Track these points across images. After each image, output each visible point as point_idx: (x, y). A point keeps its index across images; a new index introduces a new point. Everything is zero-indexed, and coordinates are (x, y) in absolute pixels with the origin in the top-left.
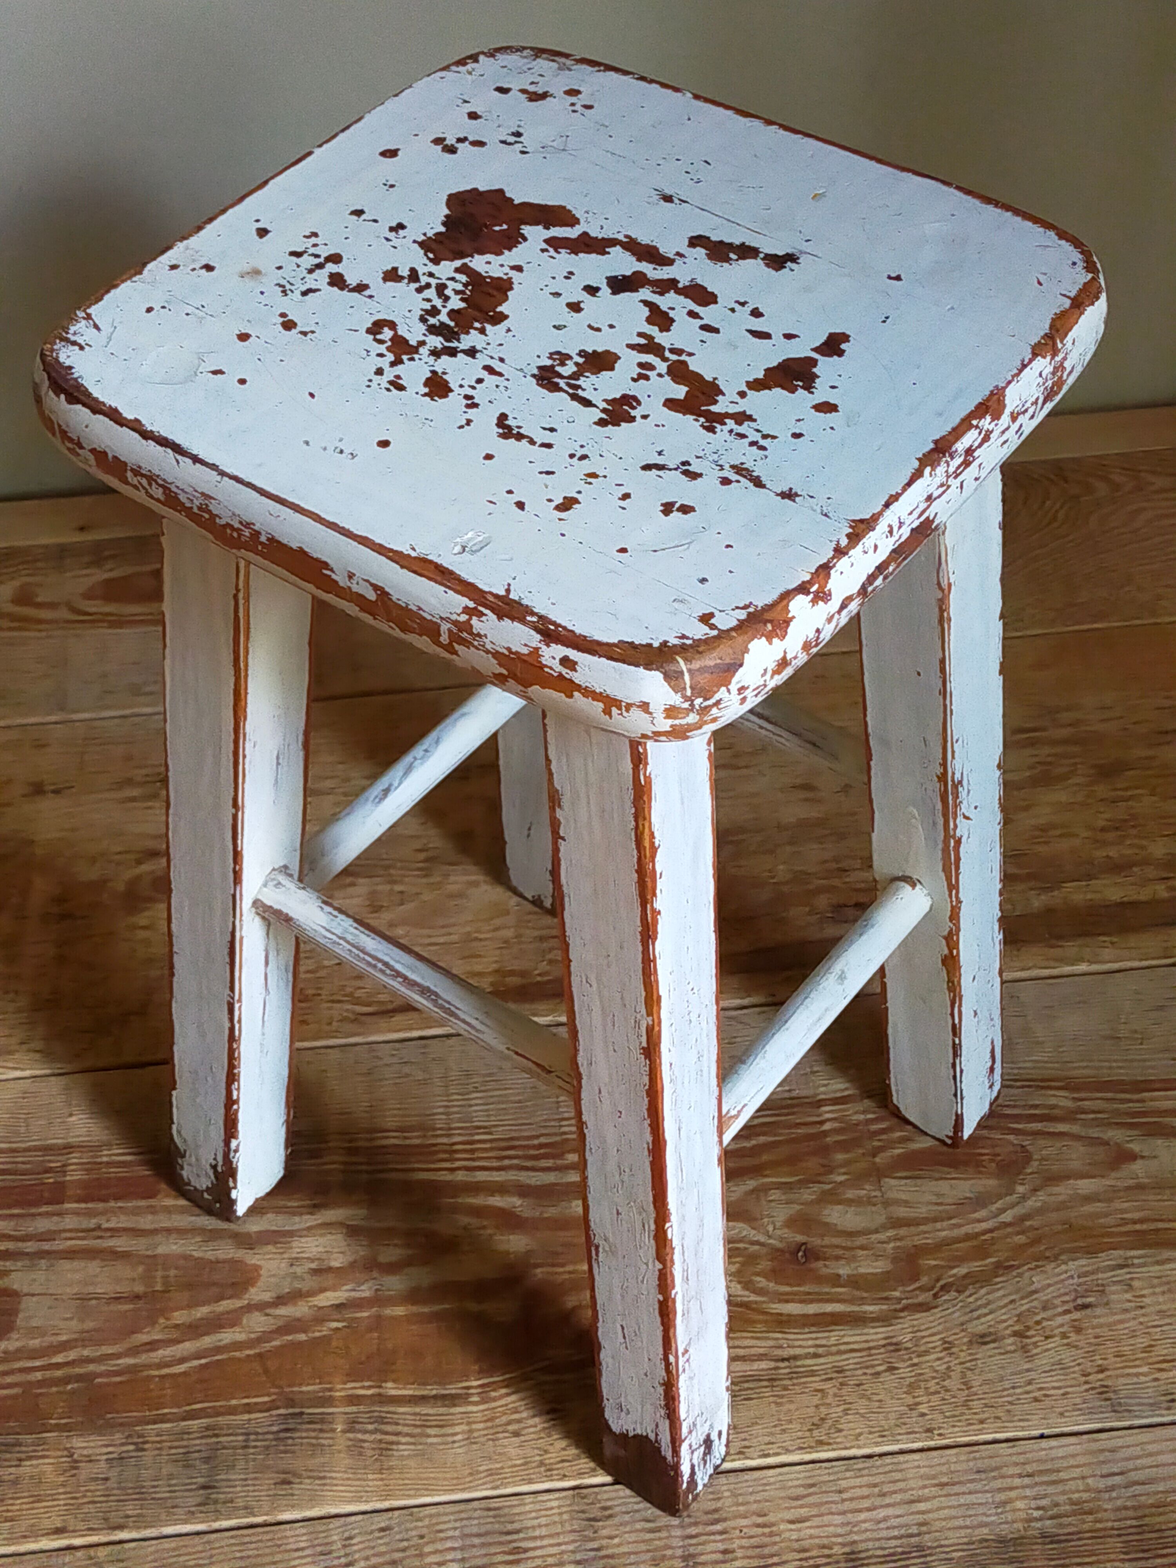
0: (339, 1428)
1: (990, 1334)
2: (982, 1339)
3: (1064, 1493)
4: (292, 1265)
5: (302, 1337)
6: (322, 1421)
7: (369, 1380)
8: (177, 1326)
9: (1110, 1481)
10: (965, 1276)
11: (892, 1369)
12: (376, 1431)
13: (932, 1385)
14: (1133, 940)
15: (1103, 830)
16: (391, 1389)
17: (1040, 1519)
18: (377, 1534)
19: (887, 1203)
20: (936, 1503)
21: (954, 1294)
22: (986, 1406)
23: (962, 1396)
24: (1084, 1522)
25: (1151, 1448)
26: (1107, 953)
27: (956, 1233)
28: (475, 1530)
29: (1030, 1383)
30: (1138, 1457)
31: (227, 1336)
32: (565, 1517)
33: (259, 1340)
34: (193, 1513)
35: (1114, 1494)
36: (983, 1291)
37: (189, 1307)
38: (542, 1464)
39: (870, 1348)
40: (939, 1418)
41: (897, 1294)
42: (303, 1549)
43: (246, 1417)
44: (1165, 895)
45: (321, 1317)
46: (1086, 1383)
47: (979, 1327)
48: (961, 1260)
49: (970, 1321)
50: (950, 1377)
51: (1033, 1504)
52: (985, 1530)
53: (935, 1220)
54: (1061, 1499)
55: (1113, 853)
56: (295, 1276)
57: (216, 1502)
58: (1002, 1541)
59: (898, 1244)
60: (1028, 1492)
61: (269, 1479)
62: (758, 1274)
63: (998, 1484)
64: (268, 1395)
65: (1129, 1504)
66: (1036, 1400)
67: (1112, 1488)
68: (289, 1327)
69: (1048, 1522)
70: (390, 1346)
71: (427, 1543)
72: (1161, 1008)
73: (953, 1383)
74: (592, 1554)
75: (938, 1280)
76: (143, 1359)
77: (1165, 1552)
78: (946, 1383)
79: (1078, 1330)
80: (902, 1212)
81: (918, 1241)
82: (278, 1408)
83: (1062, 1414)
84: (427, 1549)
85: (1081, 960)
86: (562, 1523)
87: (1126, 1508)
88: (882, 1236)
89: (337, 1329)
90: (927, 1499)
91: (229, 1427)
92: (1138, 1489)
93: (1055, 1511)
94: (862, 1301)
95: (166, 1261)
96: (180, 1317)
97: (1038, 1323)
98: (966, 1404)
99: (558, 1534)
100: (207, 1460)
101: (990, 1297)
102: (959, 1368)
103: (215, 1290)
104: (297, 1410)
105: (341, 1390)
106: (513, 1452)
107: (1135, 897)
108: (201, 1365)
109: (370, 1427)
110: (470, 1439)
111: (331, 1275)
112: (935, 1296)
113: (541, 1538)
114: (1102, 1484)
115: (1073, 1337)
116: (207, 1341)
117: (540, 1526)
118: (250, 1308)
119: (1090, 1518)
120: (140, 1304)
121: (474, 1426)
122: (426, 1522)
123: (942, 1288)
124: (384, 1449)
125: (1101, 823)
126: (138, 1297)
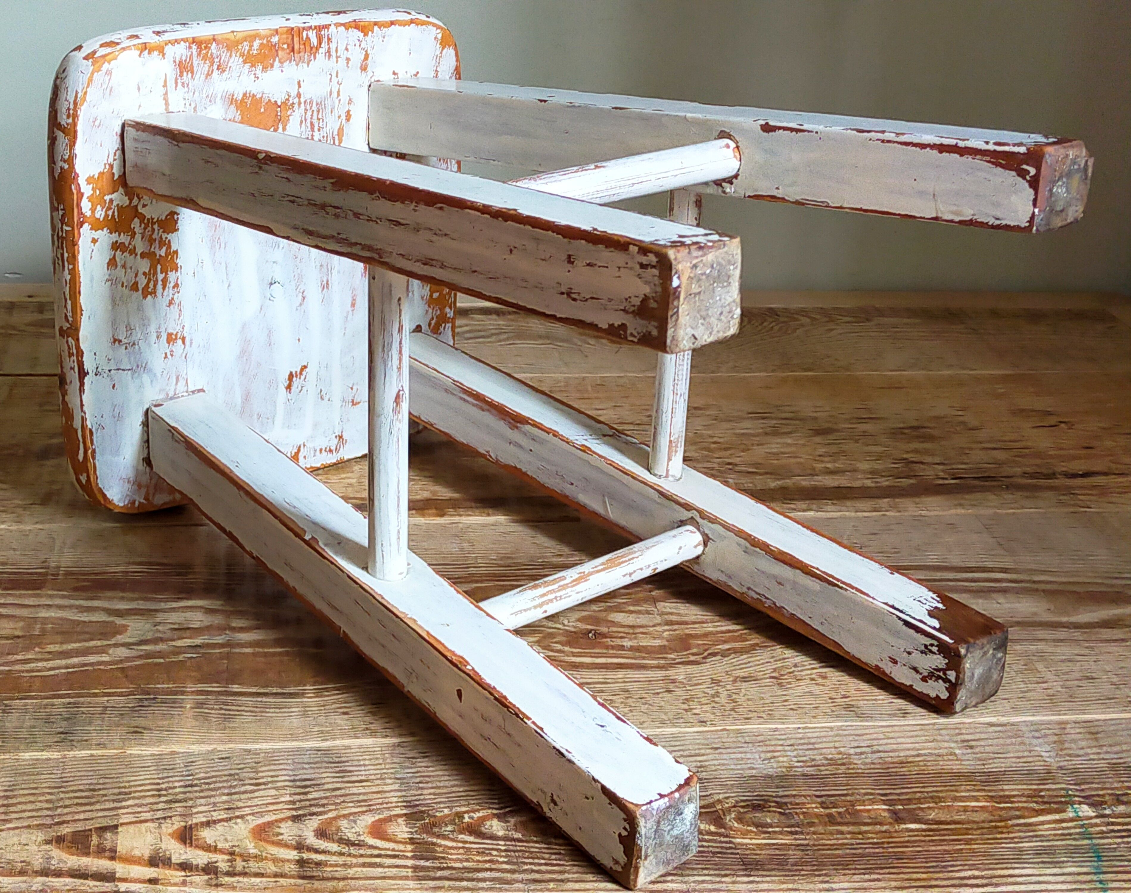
0: (188, 706)
1: (751, 677)
2: (745, 679)
3: (821, 754)
4: (155, 626)
5: (162, 660)
6: (174, 703)
7: (217, 683)
8: (49, 653)
9: (859, 750)
10: (729, 649)
11: (669, 691)
12: (221, 709)
13: (704, 700)
14: (849, 503)
15: (820, 456)
16: (236, 688)
17: (801, 767)
18: (217, 760)
19: (662, 614)
20: (710, 757)
21: (720, 657)
22: (750, 711)
23: (729, 707)
24: (839, 769)
25: (891, 735)
26: (829, 508)
27: (719, 629)
28: (306, 761)
29: (786, 701)
30: (881, 739)
31: (92, 659)
32: (387, 755)
33: (121, 661)
34: (50, 746)
35: (863, 756)
36: (745, 656)
37: (62, 643)
38: (367, 729)
39: (650, 681)
40: (712, 717)
41: (672, 656)
42: (148, 767)
43: (106, 699)
44: (873, 485)
45: (178, 651)
46: (832, 702)
47: (742, 673)
48: (725, 642)
49: (735, 670)
50: (718, 697)
51: (795, 759)
52: (754, 771)
53: (703, 623)
54: (818, 757)
55: (829, 465)
56: (159, 631)
57: (73, 741)
58: (771, 777)
59: (671, 633)
60: (789, 753)
61: (121, 730)
62: (556, 643)
63: (764, 749)
64: (128, 688)
65: (875, 761)
66: (792, 709)
67: (862, 753)
68: (149, 655)
69: (808, 769)
70: (237, 667)
71: (261, 766)
72: (875, 534)
73: (723, 699)
74: (411, 775)
75: (706, 650)
76: (18, 667)
77: (909, 786)
78: (717, 699)
79: (825, 678)
80: (674, 618)
81: (687, 632)
82: (135, 695)
83: (814, 717)
84: (260, 769)
85: (810, 510)
86: (384, 759)
87: (873, 763)
88: (658, 628)
89: (192, 657)
90: (703, 755)
91: (90, 703)
92: (882, 755)
93: (813, 763)
94: (644, 658)
95: (45, 621)
96: (51, 648)
97: (790, 673)
98: (733, 710)
99: (380, 764)
100: (67, 719)
101: (749, 660)
102: (726, 693)
103: (87, 636)
104: (152, 697)
105: (191, 687)
106: (343, 723)
107: (849, 485)
108: (68, 673)
109: (215, 707)
110: (305, 714)
111: (188, 631)
112: (704, 658)
113: (364, 765)
114: (852, 751)
115: (820, 681)
116: (75, 660)
117: (364, 760)
118: (116, 645)
119: (844, 767)
120: (19, 640)
121: (307, 709)
122: (263, 755)
123: (709, 654)
124: (227, 718)
125: (818, 453)
126: (18, 637)
